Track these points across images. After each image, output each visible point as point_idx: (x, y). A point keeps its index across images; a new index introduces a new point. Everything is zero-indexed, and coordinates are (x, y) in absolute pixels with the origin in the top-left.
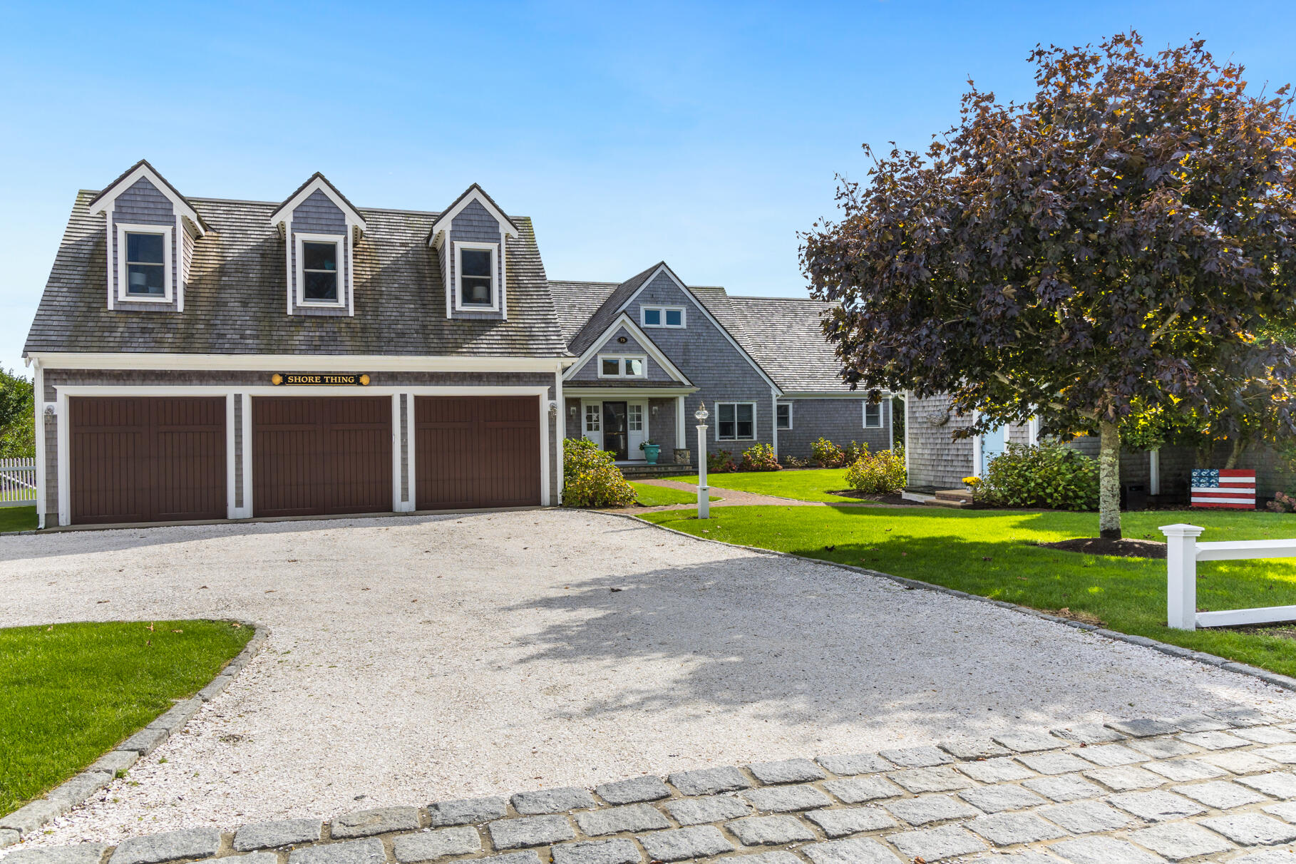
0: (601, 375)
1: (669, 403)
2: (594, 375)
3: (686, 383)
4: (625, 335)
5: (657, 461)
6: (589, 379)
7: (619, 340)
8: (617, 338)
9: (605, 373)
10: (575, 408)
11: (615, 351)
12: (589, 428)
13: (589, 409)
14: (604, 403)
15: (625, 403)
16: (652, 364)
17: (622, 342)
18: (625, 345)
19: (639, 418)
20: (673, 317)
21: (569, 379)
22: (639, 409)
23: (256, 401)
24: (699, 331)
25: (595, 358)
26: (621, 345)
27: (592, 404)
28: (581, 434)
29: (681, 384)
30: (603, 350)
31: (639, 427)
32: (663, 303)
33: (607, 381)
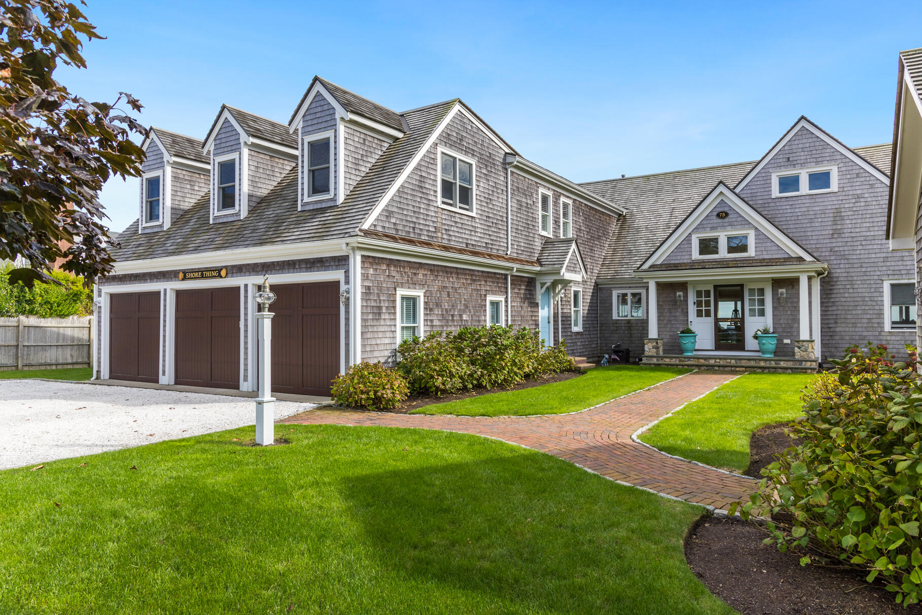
0: (696, 255)
1: (793, 283)
2: (687, 257)
3: (808, 258)
4: (726, 209)
5: (775, 353)
6: (681, 261)
7: (718, 215)
8: (715, 213)
9: (701, 253)
10: (681, 293)
11: (713, 229)
12: (699, 314)
13: (699, 294)
14: (716, 287)
15: (742, 286)
16: (761, 237)
17: (722, 218)
18: (726, 220)
19: (762, 302)
20: (820, 180)
21: (659, 262)
22: (761, 292)
23: (179, 294)
24: (859, 192)
25: (688, 239)
26: (720, 221)
27: (703, 288)
28: (688, 320)
29: (800, 260)
30: (696, 229)
31: (762, 313)
32: (803, 165)
33: (703, 261)
